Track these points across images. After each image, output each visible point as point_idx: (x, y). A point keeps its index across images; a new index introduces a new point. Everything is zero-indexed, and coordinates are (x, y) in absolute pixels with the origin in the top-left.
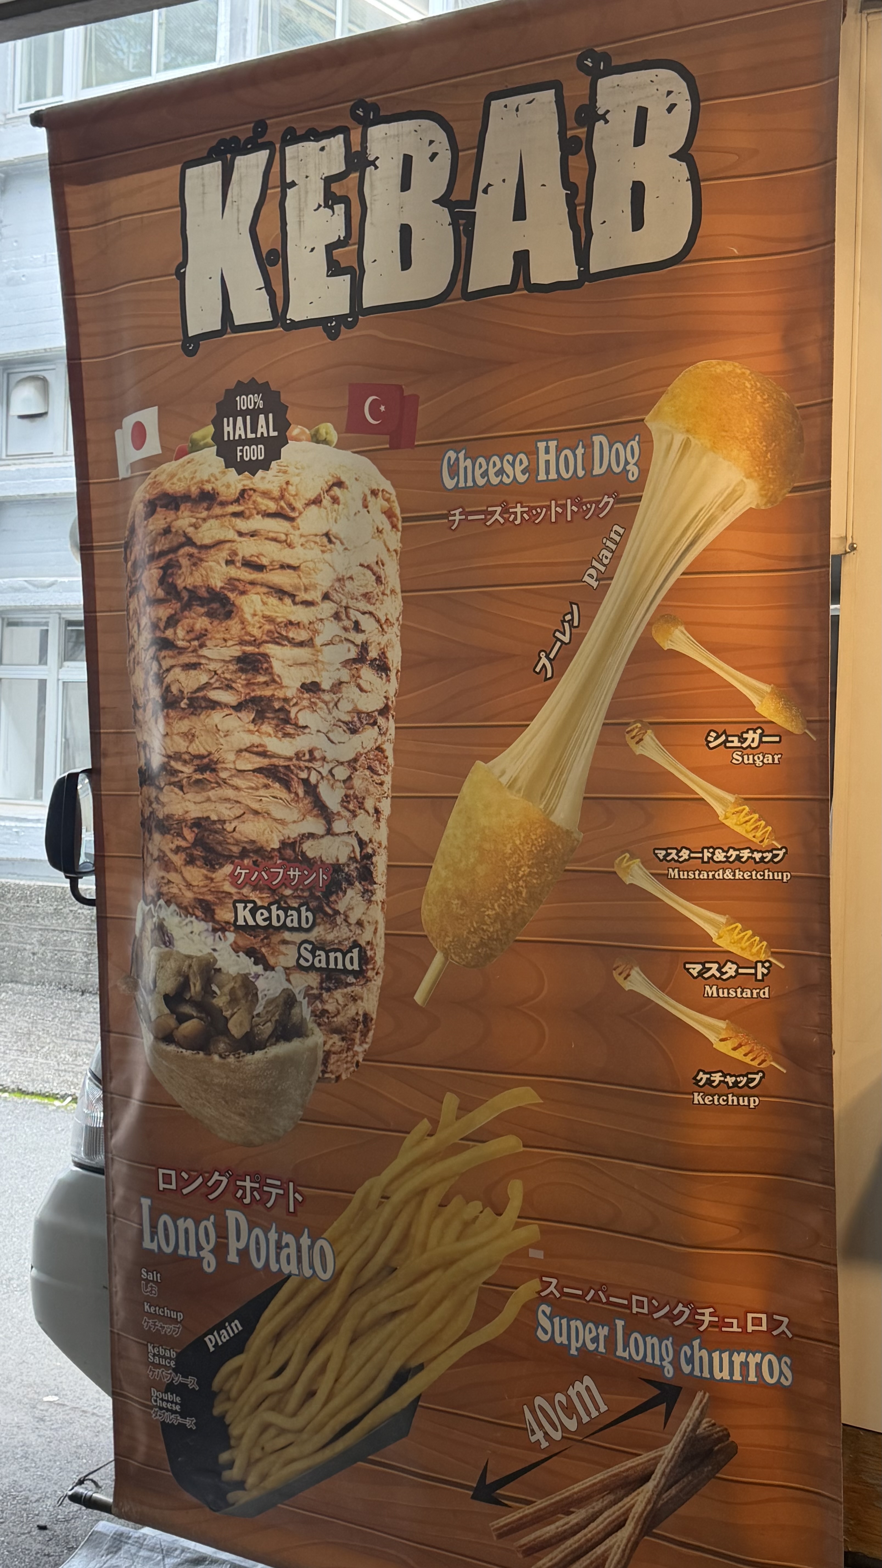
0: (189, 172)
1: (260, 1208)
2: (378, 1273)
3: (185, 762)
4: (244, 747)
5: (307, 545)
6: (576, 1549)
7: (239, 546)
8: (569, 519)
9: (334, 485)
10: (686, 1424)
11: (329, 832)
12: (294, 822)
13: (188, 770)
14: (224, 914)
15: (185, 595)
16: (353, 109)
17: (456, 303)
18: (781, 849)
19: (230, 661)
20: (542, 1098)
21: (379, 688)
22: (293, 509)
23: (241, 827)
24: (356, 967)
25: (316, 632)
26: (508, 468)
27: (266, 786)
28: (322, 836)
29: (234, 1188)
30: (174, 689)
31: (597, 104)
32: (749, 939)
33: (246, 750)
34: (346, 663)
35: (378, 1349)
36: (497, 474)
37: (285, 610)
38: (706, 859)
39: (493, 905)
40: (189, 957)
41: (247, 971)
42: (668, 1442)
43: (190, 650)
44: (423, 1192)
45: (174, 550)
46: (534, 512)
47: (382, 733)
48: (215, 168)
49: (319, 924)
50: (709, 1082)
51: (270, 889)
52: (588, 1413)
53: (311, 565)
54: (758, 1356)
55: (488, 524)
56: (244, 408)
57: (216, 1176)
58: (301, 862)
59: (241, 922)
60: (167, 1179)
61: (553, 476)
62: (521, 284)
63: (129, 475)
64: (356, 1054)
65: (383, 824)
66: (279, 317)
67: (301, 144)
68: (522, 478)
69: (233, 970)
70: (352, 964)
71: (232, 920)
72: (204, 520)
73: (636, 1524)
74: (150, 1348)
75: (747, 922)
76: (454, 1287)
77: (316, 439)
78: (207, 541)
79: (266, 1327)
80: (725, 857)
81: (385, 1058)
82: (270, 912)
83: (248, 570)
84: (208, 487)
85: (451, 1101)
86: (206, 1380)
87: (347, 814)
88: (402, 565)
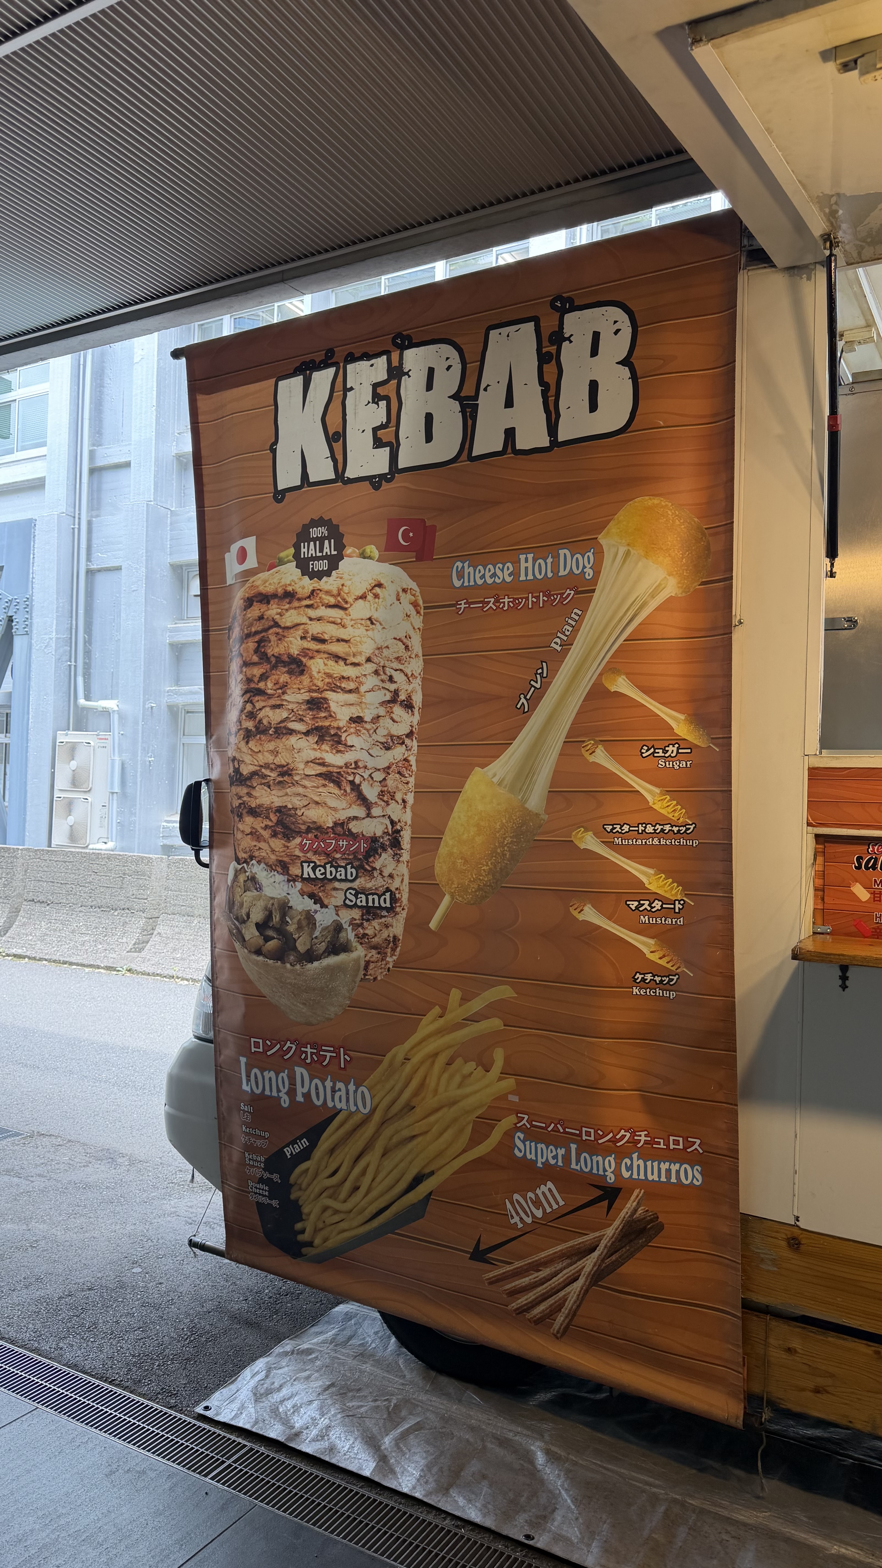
0: (280, 383)
1: (318, 1066)
2: (401, 1110)
3: (272, 770)
4: (310, 760)
5: (355, 626)
6: (544, 1294)
7: (309, 627)
8: (541, 605)
9: (375, 586)
10: (625, 1212)
11: (369, 815)
12: (343, 809)
13: (273, 775)
14: (295, 870)
15: (273, 660)
16: (394, 339)
17: (463, 463)
18: (691, 825)
19: (302, 703)
20: (517, 993)
21: (406, 719)
22: (346, 602)
23: (307, 813)
24: (388, 905)
25: (361, 683)
26: (499, 573)
27: (324, 786)
28: (364, 818)
29: (299, 1052)
30: (265, 722)
31: (564, 331)
32: (669, 885)
33: (311, 762)
34: (383, 703)
35: (401, 1161)
36: (491, 577)
37: (340, 669)
38: (640, 832)
39: (487, 863)
40: (272, 898)
41: (309, 908)
42: (610, 1225)
43: (276, 696)
44: (435, 1055)
45: (266, 630)
46: (517, 601)
47: (408, 749)
48: (299, 380)
49: (361, 877)
50: (643, 980)
51: (326, 853)
52: (551, 1206)
53: (358, 639)
54: (678, 1165)
55: (485, 610)
56: (315, 536)
57: (288, 1044)
58: (347, 836)
59: (306, 876)
60: (257, 1045)
61: (530, 577)
62: (509, 450)
63: (234, 582)
64: (388, 963)
65: (408, 810)
66: (340, 476)
67: (357, 363)
68: (509, 579)
69: (300, 908)
70: (385, 903)
71: (300, 875)
72: (287, 610)
73: (587, 1278)
74: (247, 1155)
75: (669, 874)
76: (455, 1120)
77: (363, 556)
78: (288, 624)
79: (325, 1144)
80: (654, 829)
81: (407, 966)
82: (325, 869)
83: (316, 643)
84: (290, 589)
85: (455, 995)
86: (286, 1176)
87: (383, 803)
88: (424, 639)
